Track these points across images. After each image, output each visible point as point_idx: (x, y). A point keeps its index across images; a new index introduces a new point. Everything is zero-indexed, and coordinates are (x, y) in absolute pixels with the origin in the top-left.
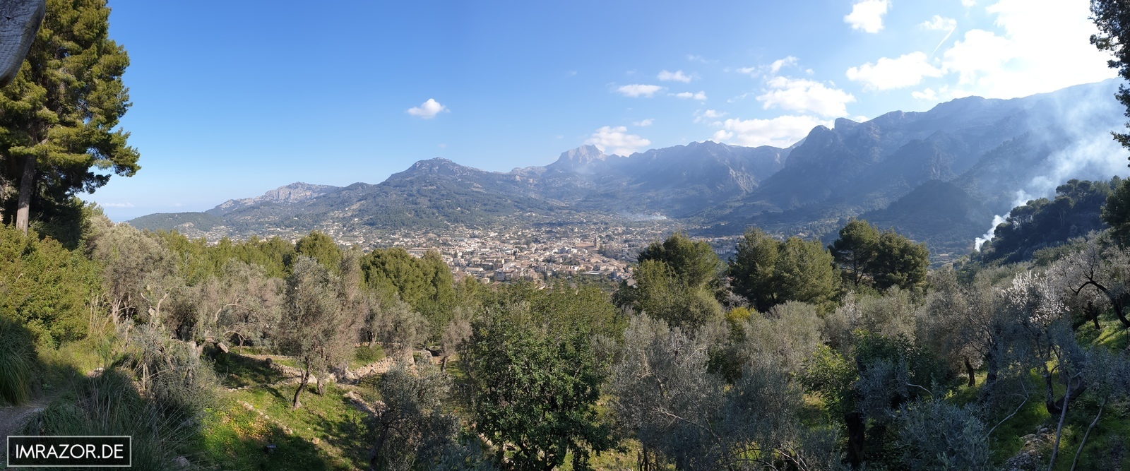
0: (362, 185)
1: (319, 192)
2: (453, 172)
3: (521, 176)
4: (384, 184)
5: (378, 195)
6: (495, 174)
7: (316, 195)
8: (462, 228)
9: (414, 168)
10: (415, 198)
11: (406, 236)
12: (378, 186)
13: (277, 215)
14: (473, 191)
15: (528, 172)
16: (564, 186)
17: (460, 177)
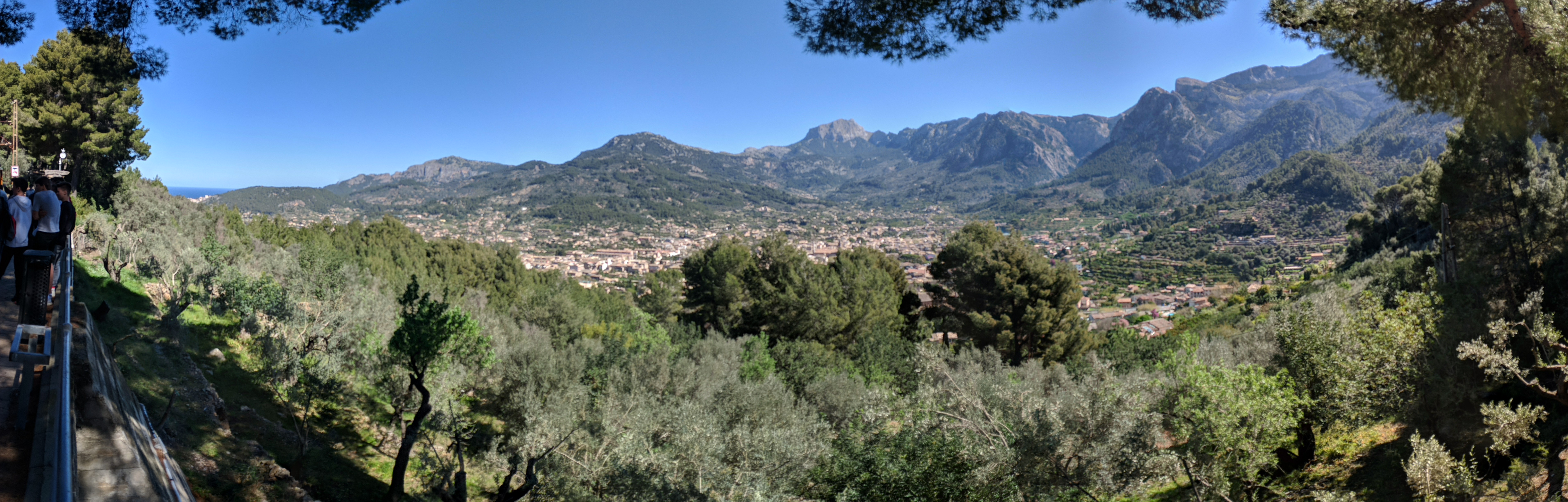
0: (539, 163)
1: (480, 170)
2: (666, 152)
3: (756, 158)
4: (569, 164)
5: (560, 178)
6: (721, 155)
7: (474, 174)
8: (670, 224)
9: (611, 144)
10: (608, 184)
11: (593, 233)
12: (562, 166)
13: (420, 197)
14: (690, 177)
15: (765, 154)
16: (812, 172)
17: (676, 158)
